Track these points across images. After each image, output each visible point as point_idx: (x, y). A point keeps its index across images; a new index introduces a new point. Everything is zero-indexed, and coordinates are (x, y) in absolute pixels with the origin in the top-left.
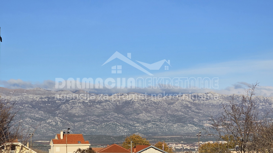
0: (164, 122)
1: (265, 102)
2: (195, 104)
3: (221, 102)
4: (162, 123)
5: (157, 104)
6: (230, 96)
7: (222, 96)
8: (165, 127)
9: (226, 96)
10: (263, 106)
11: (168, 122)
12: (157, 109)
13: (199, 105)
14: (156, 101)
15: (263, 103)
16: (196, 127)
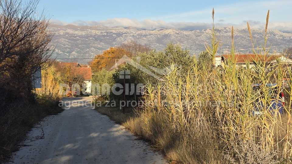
0: (193, 50)
1: (270, 34)
2: (217, 36)
3: (236, 34)
4: (192, 51)
5: (187, 36)
6: (243, 30)
7: (237, 29)
8: (194, 53)
9: (240, 30)
10: (269, 37)
11: (196, 50)
12: (188, 40)
13: (219, 37)
14: (187, 34)
15: (269, 35)
16: (217, 54)
